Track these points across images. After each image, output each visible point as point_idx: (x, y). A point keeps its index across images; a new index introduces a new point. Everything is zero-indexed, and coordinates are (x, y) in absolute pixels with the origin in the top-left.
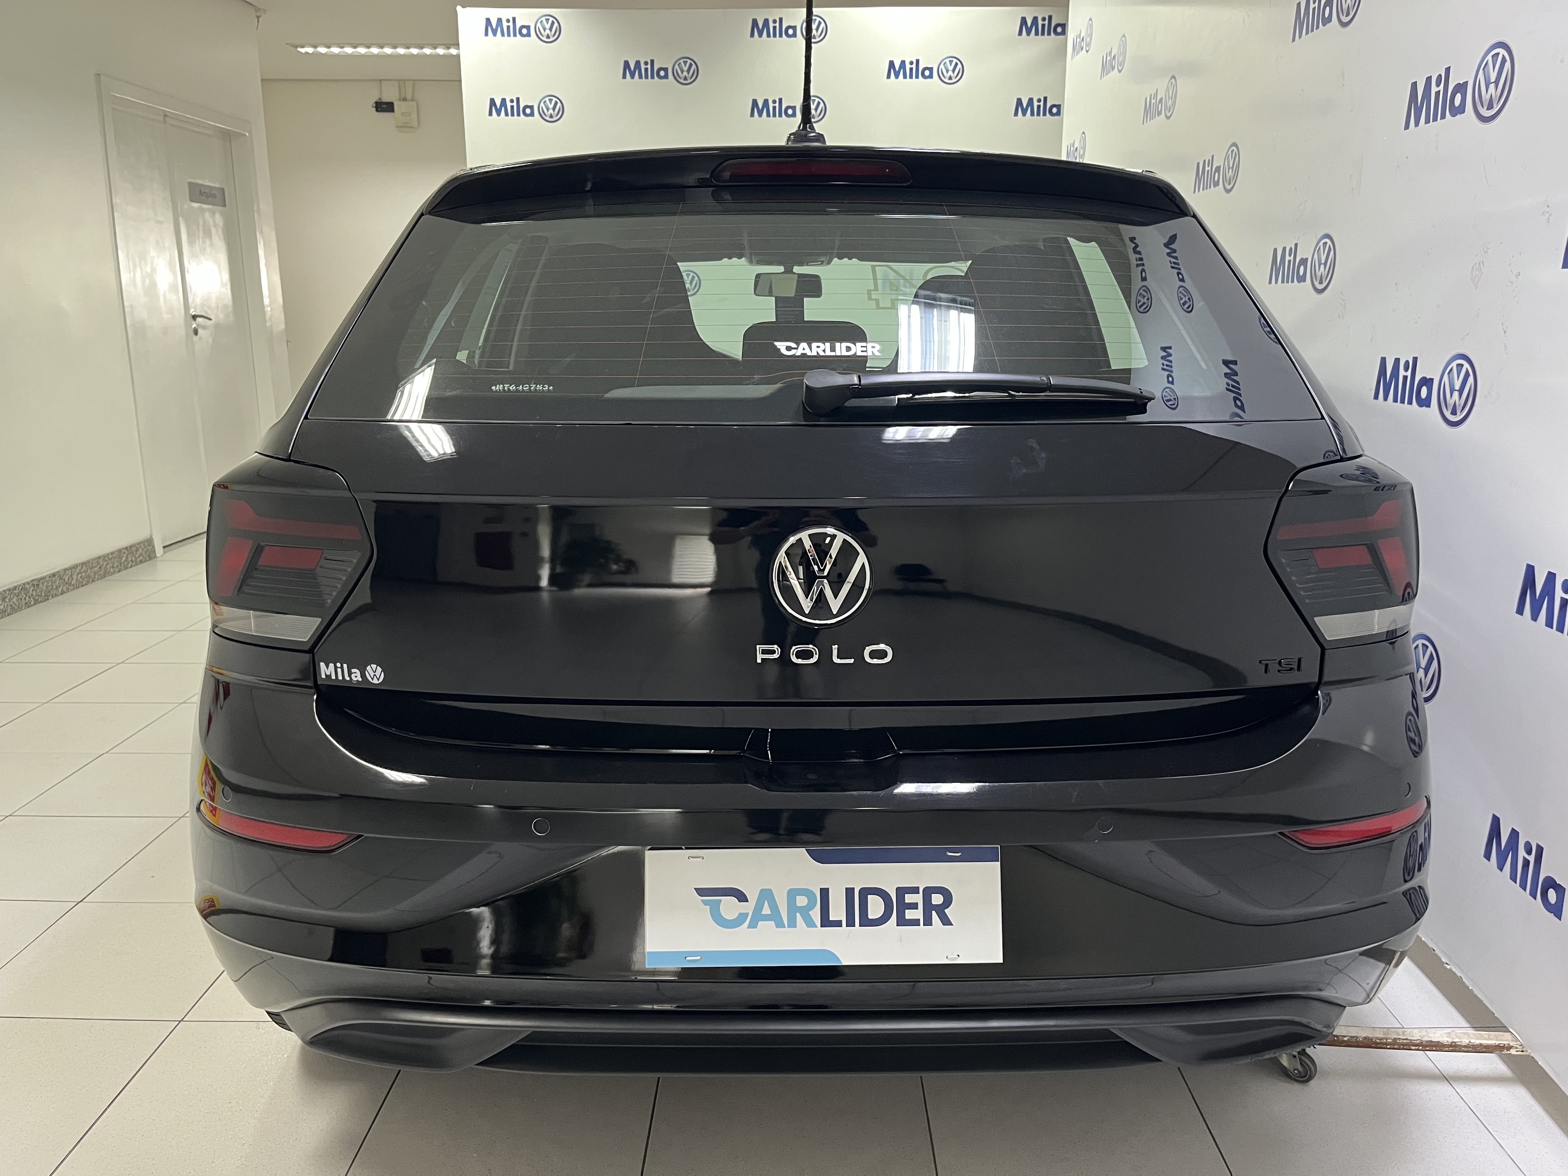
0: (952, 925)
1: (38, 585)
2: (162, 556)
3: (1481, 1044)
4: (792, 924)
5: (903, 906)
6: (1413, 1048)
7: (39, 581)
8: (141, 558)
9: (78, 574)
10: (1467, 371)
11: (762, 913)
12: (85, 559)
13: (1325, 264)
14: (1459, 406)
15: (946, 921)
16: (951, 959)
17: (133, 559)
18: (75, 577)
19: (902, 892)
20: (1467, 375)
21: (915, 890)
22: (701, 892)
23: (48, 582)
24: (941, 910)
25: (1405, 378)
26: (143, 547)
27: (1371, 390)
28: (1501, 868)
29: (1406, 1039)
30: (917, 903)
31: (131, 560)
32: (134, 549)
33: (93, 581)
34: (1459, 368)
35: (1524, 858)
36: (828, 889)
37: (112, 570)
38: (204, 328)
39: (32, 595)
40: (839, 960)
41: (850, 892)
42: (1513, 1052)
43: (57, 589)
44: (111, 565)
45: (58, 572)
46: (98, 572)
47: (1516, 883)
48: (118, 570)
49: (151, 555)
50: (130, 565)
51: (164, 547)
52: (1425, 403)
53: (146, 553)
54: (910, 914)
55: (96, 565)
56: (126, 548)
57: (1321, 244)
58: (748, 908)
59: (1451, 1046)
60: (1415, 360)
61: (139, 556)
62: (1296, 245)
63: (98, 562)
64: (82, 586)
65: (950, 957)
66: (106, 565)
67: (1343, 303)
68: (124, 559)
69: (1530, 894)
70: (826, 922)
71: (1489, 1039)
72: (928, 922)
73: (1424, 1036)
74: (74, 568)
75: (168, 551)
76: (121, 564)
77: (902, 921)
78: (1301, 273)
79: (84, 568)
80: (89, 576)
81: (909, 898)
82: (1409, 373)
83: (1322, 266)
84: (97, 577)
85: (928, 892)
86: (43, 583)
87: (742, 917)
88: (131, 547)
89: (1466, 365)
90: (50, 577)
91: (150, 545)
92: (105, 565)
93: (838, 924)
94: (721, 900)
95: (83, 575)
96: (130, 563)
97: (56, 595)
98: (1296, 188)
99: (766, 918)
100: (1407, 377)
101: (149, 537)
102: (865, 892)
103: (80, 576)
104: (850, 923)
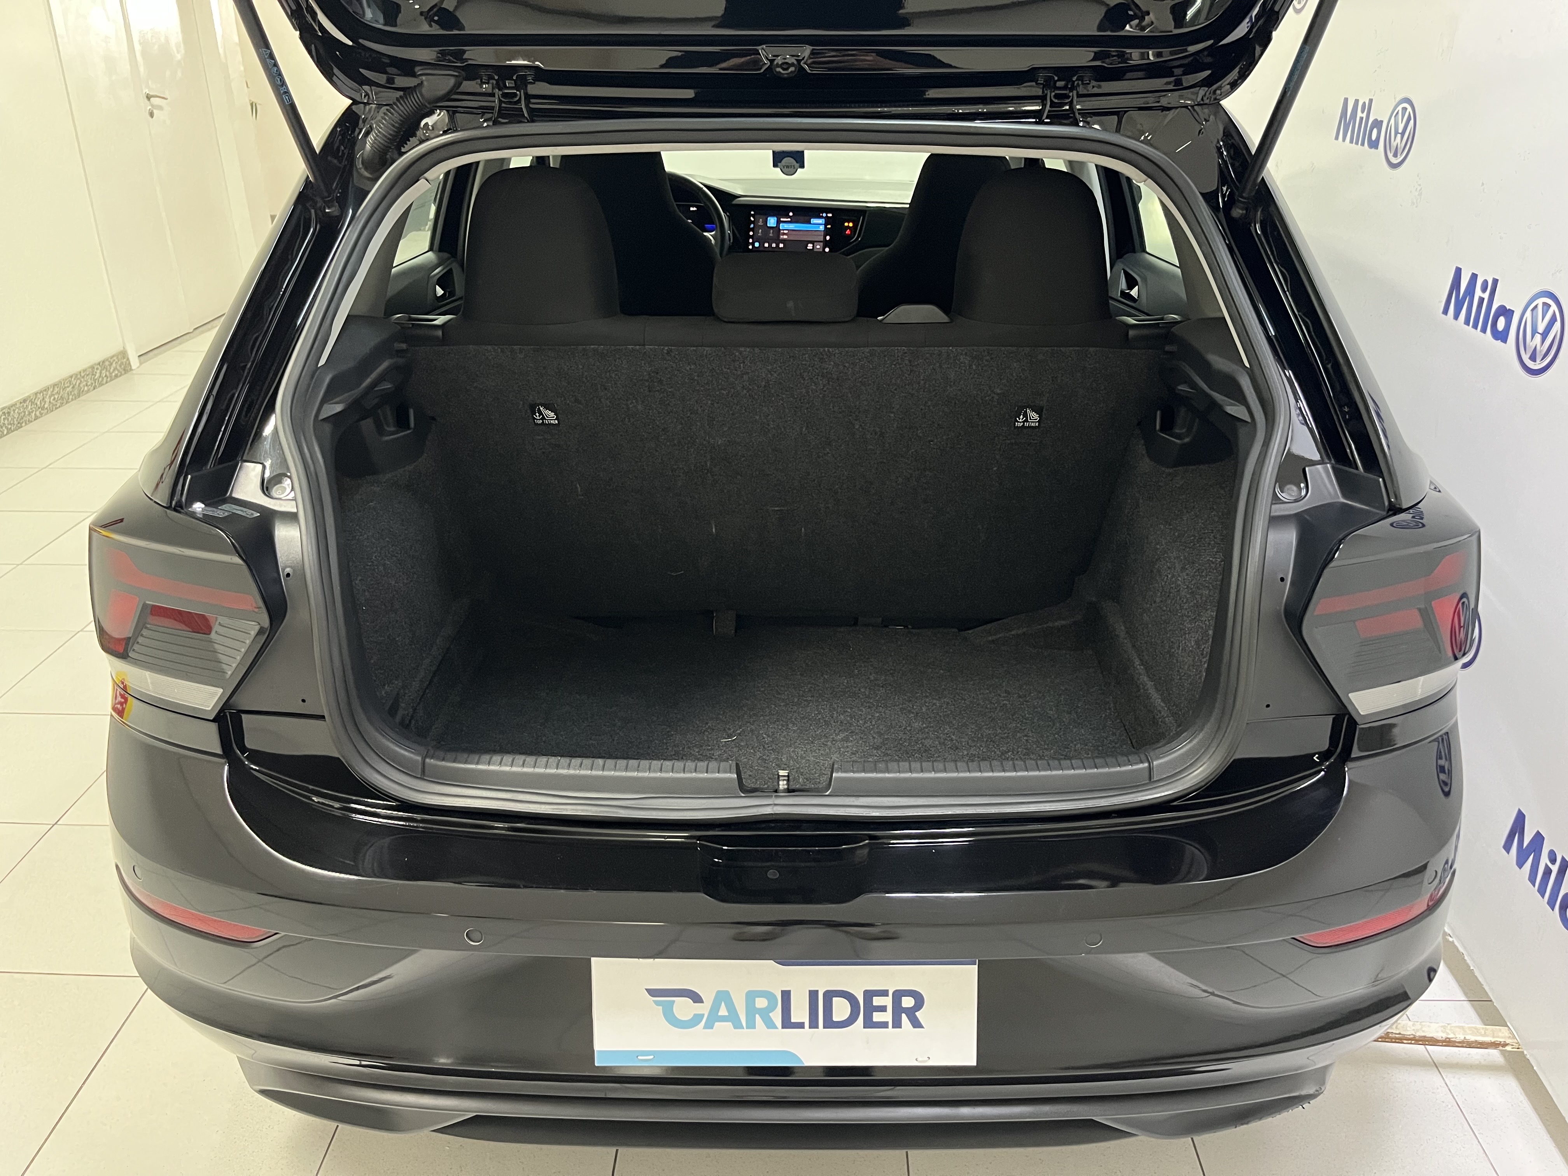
0: (923, 1027)
1: (9, 413)
2: (138, 368)
3: (1476, 1041)
4: (751, 1025)
5: (871, 1009)
6: (1405, 1041)
7: (9, 409)
8: (116, 372)
9: (50, 397)
10: (1554, 314)
11: (719, 1014)
12: (56, 380)
13: (1403, 134)
14: (1540, 352)
15: (916, 1024)
16: (921, 1062)
17: (108, 373)
18: (47, 400)
19: (869, 995)
20: (1553, 320)
21: (884, 993)
22: (652, 992)
23: (19, 409)
24: (911, 1013)
25: (1481, 300)
26: (116, 360)
27: (1441, 302)
28: (1520, 864)
29: (1399, 1034)
30: (886, 1006)
31: (106, 376)
32: (107, 363)
33: (67, 402)
34: (1545, 307)
35: (1547, 865)
36: (790, 991)
37: (86, 388)
38: (160, 108)
39: (4, 424)
40: (801, 1061)
41: (813, 995)
42: (1508, 1048)
43: (29, 414)
44: (85, 383)
45: (29, 397)
46: (71, 392)
47: (1534, 886)
48: (92, 388)
49: (126, 368)
50: (105, 381)
51: (139, 356)
52: (1501, 336)
53: (120, 366)
54: (877, 1017)
55: (68, 384)
56: (99, 364)
57: (1400, 108)
58: (704, 1009)
59: (1443, 1041)
60: (1495, 282)
61: (114, 370)
62: (1371, 101)
63: (70, 382)
64: (56, 408)
65: (919, 1059)
66: (80, 384)
67: (1419, 188)
68: (98, 375)
69: (1548, 903)
70: (787, 1023)
71: (1485, 1035)
72: (897, 1024)
73: (1418, 1030)
74: (45, 390)
75: (145, 362)
76: (95, 380)
77: (869, 1023)
78: (1374, 137)
79: (56, 390)
80: (62, 398)
81: (877, 1001)
82: (1486, 296)
83: (1399, 136)
84: (71, 397)
85: (898, 995)
86: (14, 411)
87: (697, 1019)
88: (104, 362)
89: (1554, 307)
90: (21, 403)
91: (124, 358)
92: (77, 384)
93: (801, 1025)
94: (674, 1001)
95: (56, 397)
96: (105, 378)
97: (30, 422)
98: (1376, 31)
99: (723, 1019)
100: (1484, 299)
101: (122, 349)
102: (830, 995)
103: (52, 398)
104: (814, 1024)
